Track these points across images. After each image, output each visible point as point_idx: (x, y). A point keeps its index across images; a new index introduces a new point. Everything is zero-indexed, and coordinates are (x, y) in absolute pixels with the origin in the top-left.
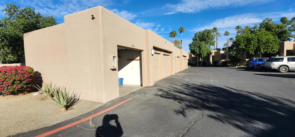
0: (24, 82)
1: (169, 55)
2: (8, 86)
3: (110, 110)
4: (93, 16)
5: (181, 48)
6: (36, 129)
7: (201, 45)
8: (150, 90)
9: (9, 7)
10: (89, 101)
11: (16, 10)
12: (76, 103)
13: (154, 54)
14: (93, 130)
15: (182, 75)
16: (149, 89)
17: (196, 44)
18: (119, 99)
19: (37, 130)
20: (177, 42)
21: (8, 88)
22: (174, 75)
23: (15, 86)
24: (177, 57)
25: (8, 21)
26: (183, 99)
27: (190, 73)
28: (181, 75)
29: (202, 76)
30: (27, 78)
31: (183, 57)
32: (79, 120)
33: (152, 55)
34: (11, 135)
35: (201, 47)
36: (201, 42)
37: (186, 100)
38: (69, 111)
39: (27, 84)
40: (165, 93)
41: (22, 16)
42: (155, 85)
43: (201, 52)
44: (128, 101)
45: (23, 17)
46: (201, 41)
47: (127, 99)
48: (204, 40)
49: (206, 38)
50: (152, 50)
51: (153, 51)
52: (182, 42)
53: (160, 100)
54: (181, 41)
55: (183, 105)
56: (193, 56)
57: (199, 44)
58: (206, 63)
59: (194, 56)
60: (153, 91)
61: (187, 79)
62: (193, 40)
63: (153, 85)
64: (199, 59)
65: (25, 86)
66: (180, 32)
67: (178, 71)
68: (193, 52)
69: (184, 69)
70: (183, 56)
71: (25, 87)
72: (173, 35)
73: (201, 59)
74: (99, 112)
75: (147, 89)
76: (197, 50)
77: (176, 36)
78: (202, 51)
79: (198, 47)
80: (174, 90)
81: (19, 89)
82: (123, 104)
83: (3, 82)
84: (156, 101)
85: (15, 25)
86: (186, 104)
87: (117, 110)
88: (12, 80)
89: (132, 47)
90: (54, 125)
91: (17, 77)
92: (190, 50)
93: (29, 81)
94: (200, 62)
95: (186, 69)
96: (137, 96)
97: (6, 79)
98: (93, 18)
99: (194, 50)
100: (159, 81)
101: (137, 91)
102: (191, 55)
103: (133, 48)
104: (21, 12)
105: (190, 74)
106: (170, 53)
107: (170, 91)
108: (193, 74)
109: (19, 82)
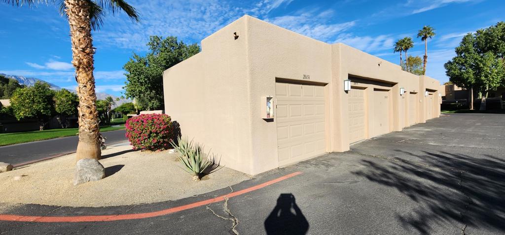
0: (161, 135)
1: (388, 90)
2: (145, 140)
3: (258, 190)
4: (235, 33)
5: (423, 73)
6: (160, 201)
7: (481, 61)
8: (339, 159)
9: (152, 39)
10: (231, 170)
11: (159, 42)
12: (215, 170)
13: (350, 89)
14: (225, 219)
15: (422, 131)
16: (338, 157)
17: (466, 62)
18: (277, 171)
19: (161, 203)
20: (414, 61)
21: (144, 142)
22: (400, 130)
23: (152, 139)
24: (411, 93)
25: (151, 57)
26: (426, 190)
27: (444, 127)
28: (419, 131)
29: (480, 136)
30: (163, 130)
31: (427, 93)
32: (211, 198)
33: (347, 92)
34: (135, 204)
35: (482, 65)
36: (482, 54)
37: (433, 194)
38: (202, 182)
39: (163, 137)
40: (378, 172)
41: (164, 48)
42: (353, 151)
43: (483, 78)
44: (292, 177)
45: (165, 50)
46: (483, 50)
47: (291, 172)
48: (493, 49)
49: (499, 44)
50: (346, 82)
51: (348, 84)
52: (427, 60)
53: (356, 182)
54: (425, 57)
55: (423, 205)
56: (456, 88)
57: (476, 59)
58: (500, 103)
59: (460, 89)
60: (344, 163)
61: (434, 140)
62: (458, 52)
63: (348, 149)
64: (476, 95)
65: (161, 140)
66: (420, 38)
67: (413, 123)
68: (456, 79)
69: (430, 117)
70: (427, 90)
71: (162, 142)
72: (402, 46)
73: (481, 94)
74: (242, 189)
75: (333, 156)
76: (470, 75)
77: (410, 49)
78: (486, 76)
79: (471, 66)
80: (403, 167)
81: (156, 143)
82: (282, 181)
83: (140, 134)
84: (346, 184)
85: (157, 62)
86: (432, 204)
87: (269, 190)
88: (148, 133)
89: (304, 80)
90: (180, 200)
91: (153, 129)
92: (448, 75)
93: (165, 134)
94: (478, 103)
95: (435, 120)
96: (312, 169)
97: (143, 131)
98: (236, 38)
99: (461, 74)
100: (363, 142)
101: (313, 159)
102: (452, 87)
103: (306, 80)
104: (163, 44)
105: (444, 129)
106: (392, 84)
107: (395, 168)
108: (453, 131)
109: (155, 135)
